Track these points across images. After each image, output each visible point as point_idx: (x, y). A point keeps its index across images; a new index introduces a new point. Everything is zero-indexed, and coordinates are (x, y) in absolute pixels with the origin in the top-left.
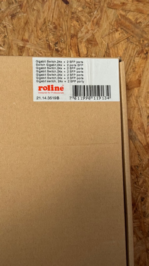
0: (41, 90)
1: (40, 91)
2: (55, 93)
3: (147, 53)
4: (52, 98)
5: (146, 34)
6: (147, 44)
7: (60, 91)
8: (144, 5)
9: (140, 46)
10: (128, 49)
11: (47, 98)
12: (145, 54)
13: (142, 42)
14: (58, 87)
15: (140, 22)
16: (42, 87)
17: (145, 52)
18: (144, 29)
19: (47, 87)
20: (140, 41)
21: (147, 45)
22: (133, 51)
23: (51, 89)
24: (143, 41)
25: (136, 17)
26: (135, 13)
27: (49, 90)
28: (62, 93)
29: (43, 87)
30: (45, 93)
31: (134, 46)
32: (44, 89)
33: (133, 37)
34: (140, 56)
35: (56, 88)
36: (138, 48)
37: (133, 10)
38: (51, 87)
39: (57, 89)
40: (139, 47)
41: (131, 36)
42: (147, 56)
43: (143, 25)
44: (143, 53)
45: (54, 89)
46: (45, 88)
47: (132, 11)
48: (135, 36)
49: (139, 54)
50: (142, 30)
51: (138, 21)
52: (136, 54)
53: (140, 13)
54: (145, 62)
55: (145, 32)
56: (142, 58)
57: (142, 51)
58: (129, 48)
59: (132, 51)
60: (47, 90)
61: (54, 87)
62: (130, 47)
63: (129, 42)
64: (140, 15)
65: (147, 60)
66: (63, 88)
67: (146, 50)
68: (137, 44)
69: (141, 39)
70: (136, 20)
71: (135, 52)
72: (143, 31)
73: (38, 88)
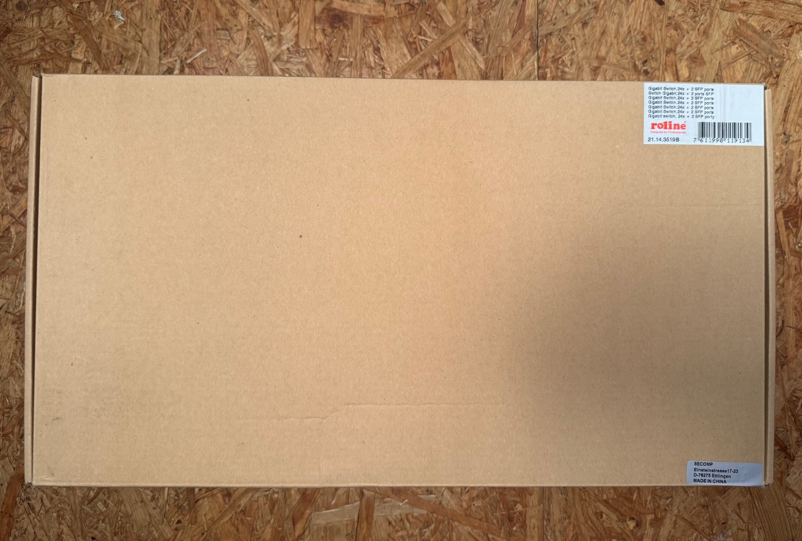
0: (654, 128)
1: (653, 130)
2: (674, 132)
3: (778, 76)
4: (670, 140)
5: (777, 48)
6: (778, 62)
7: (681, 130)
8: (775, 5)
9: (768, 66)
10: (749, 71)
11: (662, 139)
12: (775, 78)
13: (770, 60)
14: (678, 125)
15: (769, 31)
16: (656, 124)
17: (775, 75)
18: (774, 41)
19: (663, 124)
20: (768, 58)
21: (778, 65)
22: (757, 73)
23: (668, 127)
24: (772, 59)
25: (762, 23)
26: (761, 17)
27: (666, 128)
28: (684, 133)
29: (658, 124)
30: (660, 132)
31: (759, 65)
32: (659, 128)
33: (757, 52)
34: (767, 81)
35: (675, 125)
36: (765, 69)
37: (758, 13)
38: (668, 124)
39: (677, 127)
40: (766, 67)
41: (755, 51)
42: (777, 82)
43: (773, 34)
44: (772, 77)
45: (673, 127)
46: (660, 126)
47: (757, 15)
48: (760, 51)
49: (765, 78)
50: (771, 42)
51: (765, 30)
52: (761, 78)
53: (769, 17)
54: (775, 89)
55: (776, 45)
56: (770, 84)
57: (771, 73)
58: (750, 68)
59: (755, 73)
60: (662, 129)
61: (673, 124)
62: (752, 66)
63: (751, 60)
64: (769, 20)
65: (777, 87)
66: (685, 126)
67: (776, 72)
68: (764, 62)
69: (770, 56)
70: (762, 27)
71: (760, 75)
72: (773, 44)
73: (651, 126)
